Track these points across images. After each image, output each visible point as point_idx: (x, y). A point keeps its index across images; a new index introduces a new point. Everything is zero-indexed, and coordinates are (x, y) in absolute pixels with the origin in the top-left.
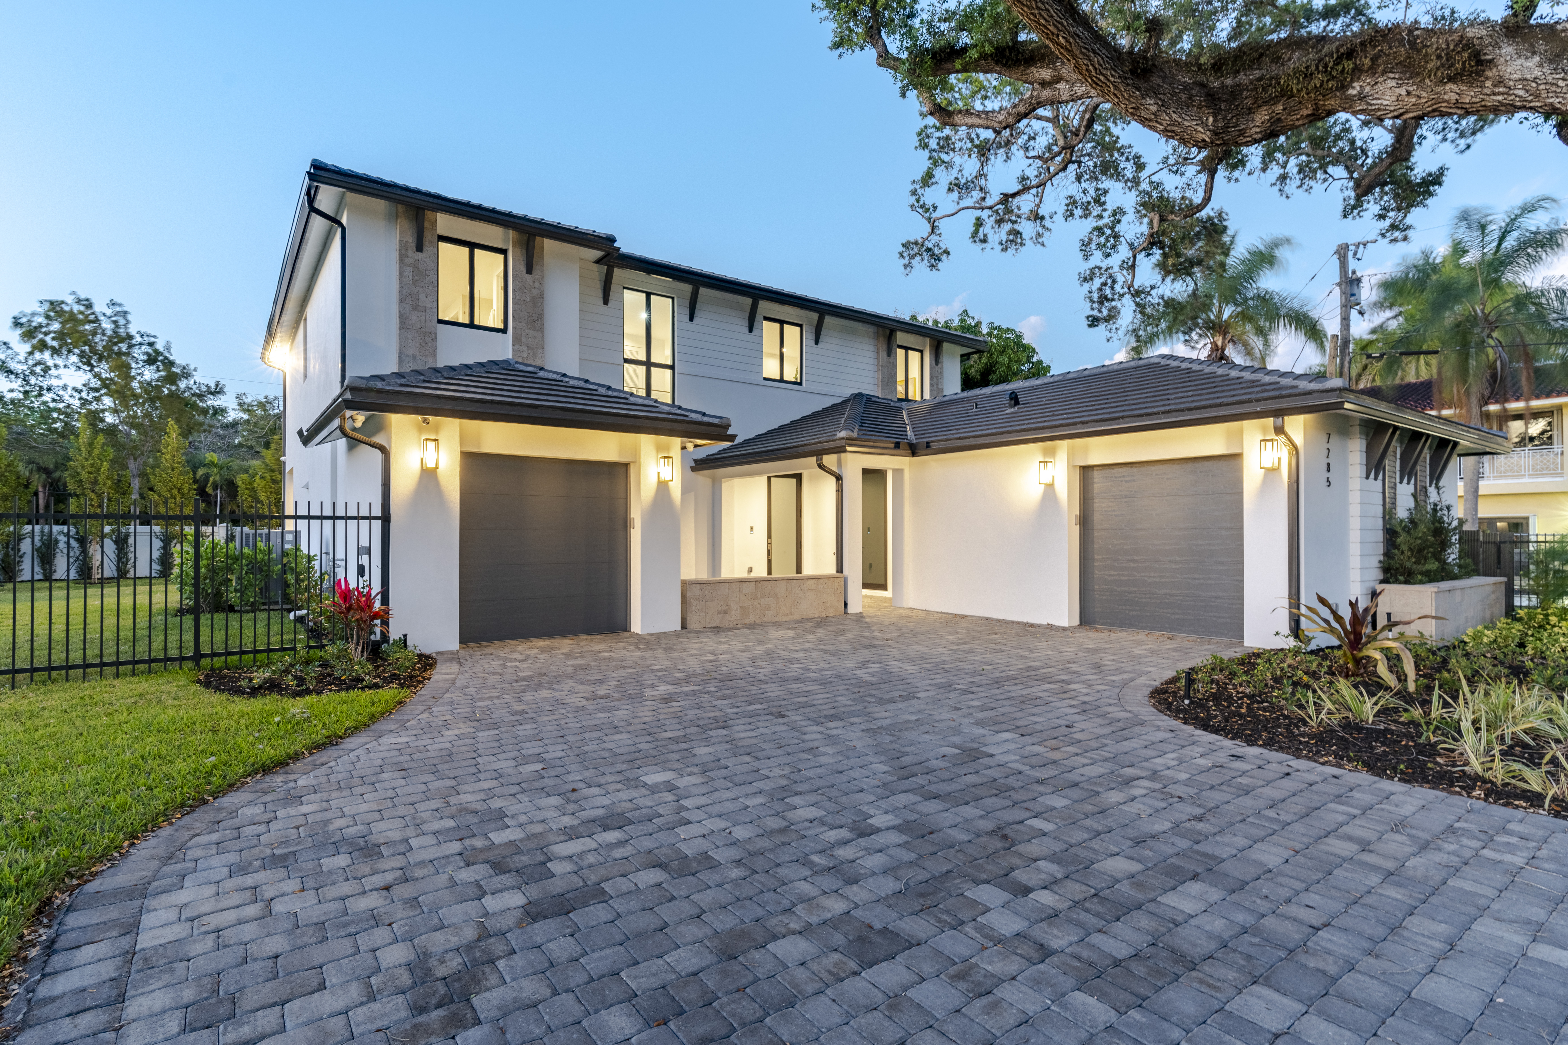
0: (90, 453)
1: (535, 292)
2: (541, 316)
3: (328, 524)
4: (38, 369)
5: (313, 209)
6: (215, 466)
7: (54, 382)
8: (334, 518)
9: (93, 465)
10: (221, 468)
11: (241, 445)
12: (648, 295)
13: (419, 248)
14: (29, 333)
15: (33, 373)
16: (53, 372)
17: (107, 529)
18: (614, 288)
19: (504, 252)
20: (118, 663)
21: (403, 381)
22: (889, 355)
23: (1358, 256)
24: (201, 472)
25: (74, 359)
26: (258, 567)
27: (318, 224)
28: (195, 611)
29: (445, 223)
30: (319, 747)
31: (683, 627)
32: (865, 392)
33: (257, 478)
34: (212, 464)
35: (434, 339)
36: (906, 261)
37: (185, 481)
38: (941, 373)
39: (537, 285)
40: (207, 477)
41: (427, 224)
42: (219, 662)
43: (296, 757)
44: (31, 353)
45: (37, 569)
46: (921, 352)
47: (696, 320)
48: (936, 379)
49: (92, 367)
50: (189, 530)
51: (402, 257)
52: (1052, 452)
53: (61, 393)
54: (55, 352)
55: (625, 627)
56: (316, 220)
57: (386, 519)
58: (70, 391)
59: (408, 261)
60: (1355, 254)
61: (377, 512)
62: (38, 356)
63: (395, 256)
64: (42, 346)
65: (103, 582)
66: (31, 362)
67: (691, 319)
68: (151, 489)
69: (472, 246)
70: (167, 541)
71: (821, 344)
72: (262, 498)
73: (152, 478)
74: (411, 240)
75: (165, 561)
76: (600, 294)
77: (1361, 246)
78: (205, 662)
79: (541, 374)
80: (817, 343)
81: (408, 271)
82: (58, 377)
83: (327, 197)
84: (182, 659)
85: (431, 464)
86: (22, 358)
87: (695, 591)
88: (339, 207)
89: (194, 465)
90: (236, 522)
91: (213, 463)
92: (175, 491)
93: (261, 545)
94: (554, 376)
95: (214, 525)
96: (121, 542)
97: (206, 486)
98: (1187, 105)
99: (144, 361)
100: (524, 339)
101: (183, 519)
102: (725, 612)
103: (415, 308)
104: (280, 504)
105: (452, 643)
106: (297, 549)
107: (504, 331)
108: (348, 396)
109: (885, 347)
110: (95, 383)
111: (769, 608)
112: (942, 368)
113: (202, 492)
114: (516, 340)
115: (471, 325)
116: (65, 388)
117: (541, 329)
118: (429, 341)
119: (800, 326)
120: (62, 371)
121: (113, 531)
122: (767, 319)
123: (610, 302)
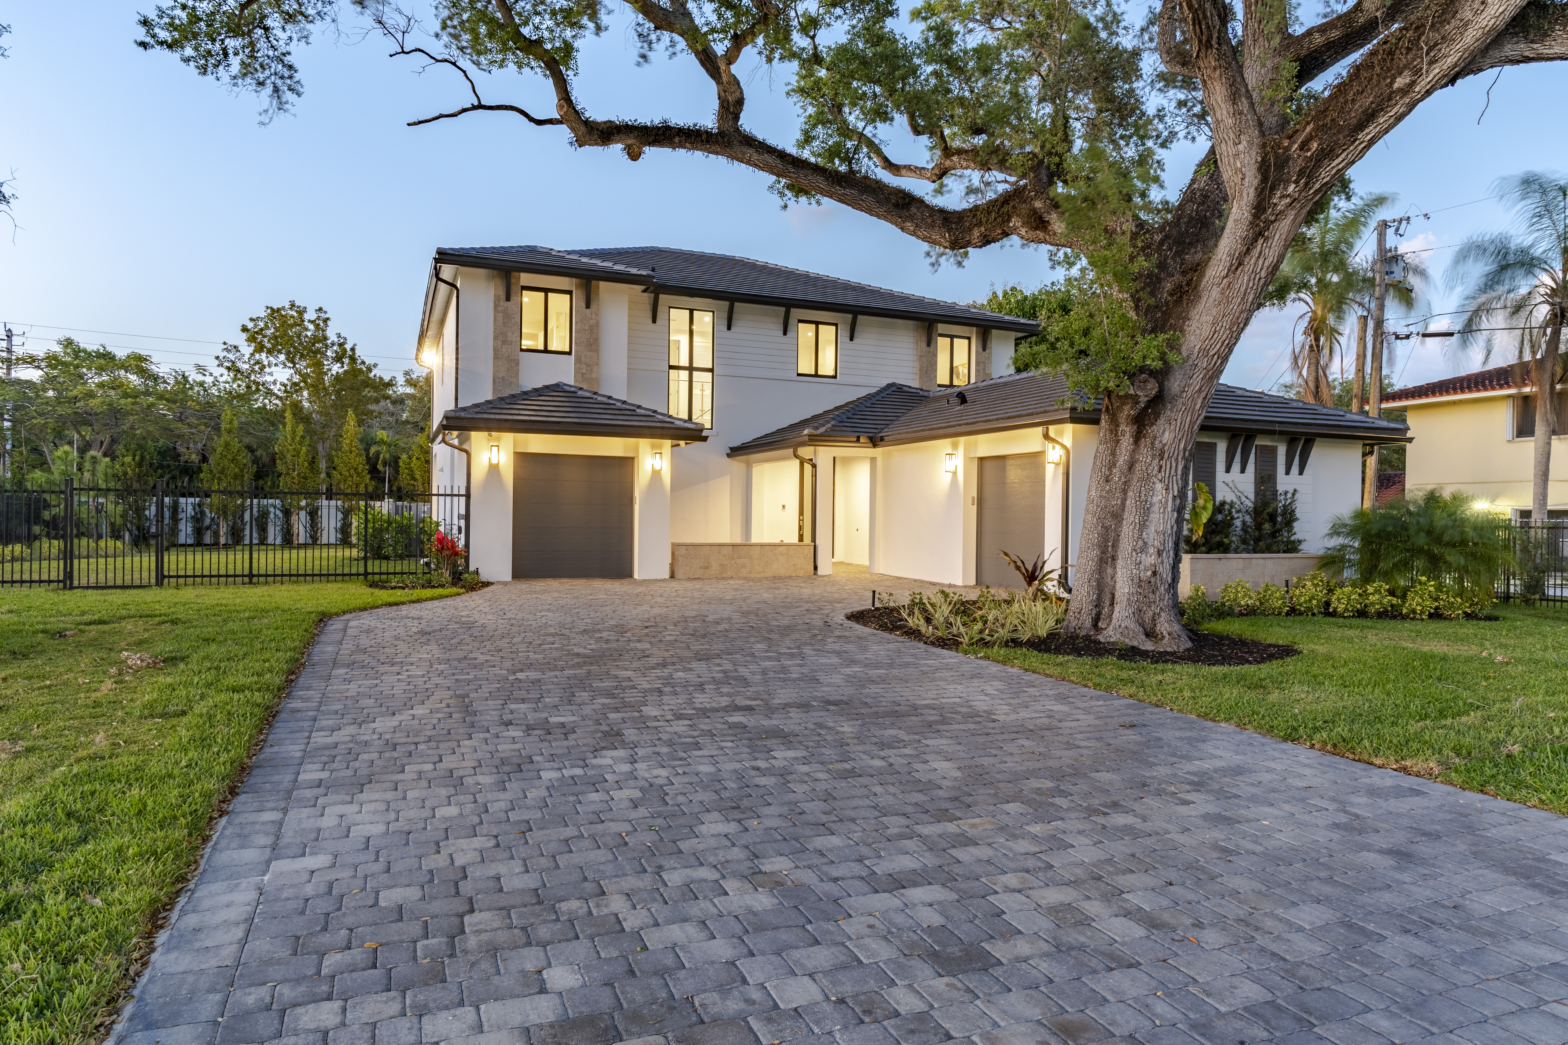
0: (293, 439)
1: (592, 322)
2: (597, 340)
3: (448, 499)
4: (257, 368)
5: (439, 279)
6: (385, 443)
7: (268, 378)
8: (452, 495)
9: (294, 449)
10: (390, 445)
11: (407, 422)
12: (691, 311)
13: (508, 299)
14: (252, 339)
15: (253, 371)
16: (267, 370)
17: (303, 503)
18: (661, 309)
19: (570, 292)
20: (329, 575)
21: (478, 410)
22: (929, 345)
23: (1401, 231)
24: (373, 450)
25: (282, 357)
26: (403, 529)
27: (443, 288)
28: (365, 559)
29: (526, 278)
30: (413, 602)
31: (672, 576)
32: (898, 382)
33: (414, 459)
34: (382, 442)
35: (518, 364)
36: (933, 260)
37: (360, 462)
38: (989, 358)
39: (594, 316)
40: (378, 453)
41: (513, 280)
42: (377, 577)
43: (403, 603)
44: (252, 355)
45: (255, 535)
46: (969, 338)
47: (733, 329)
48: (982, 365)
49: (294, 364)
50: (362, 503)
51: (496, 306)
52: (955, 446)
53: (272, 387)
54: (270, 352)
55: (629, 574)
56: (442, 287)
57: (468, 496)
58: (278, 386)
59: (500, 309)
60: (1397, 230)
61: (463, 492)
62: (257, 356)
63: (492, 305)
64: (260, 348)
65: (299, 547)
66: (252, 362)
67: (729, 328)
68: (334, 468)
69: (546, 291)
70: (347, 513)
71: (855, 341)
72: (417, 476)
73: (336, 459)
74: (502, 293)
75: (345, 530)
76: (650, 315)
77: (1404, 222)
78: (370, 577)
79: (580, 393)
80: (851, 339)
81: (500, 316)
82: (271, 374)
83: (447, 272)
84: (358, 575)
85: (494, 461)
86: (246, 358)
87: (683, 550)
88: (455, 278)
89: (367, 442)
90: (400, 499)
91: (382, 440)
92: (352, 471)
93: (406, 514)
94: (588, 395)
95: (383, 499)
96: (313, 514)
97: (377, 463)
98: (932, 226)
99: (333, 358)
100: (583, 359)
101: (357, 495)
102: (706, 568)
103: (504, 342)
104: (428, 482)
105: (507, 576)
106: (431, 517)
107: (569, 353)
108: (445, 422)
109: (924, 338)
110: (296, 379)
111: (744, 566)
112: (990, 353)
113: (374, 471)
114: (578, 360)
115: (546, 351)
116: (275, 383)
117: (597, 351)
118: (513, 365)
119: (836, 325)
120: (273, 369)
121: (307, 505)
122: (800, 321)
123: (658, 321)
